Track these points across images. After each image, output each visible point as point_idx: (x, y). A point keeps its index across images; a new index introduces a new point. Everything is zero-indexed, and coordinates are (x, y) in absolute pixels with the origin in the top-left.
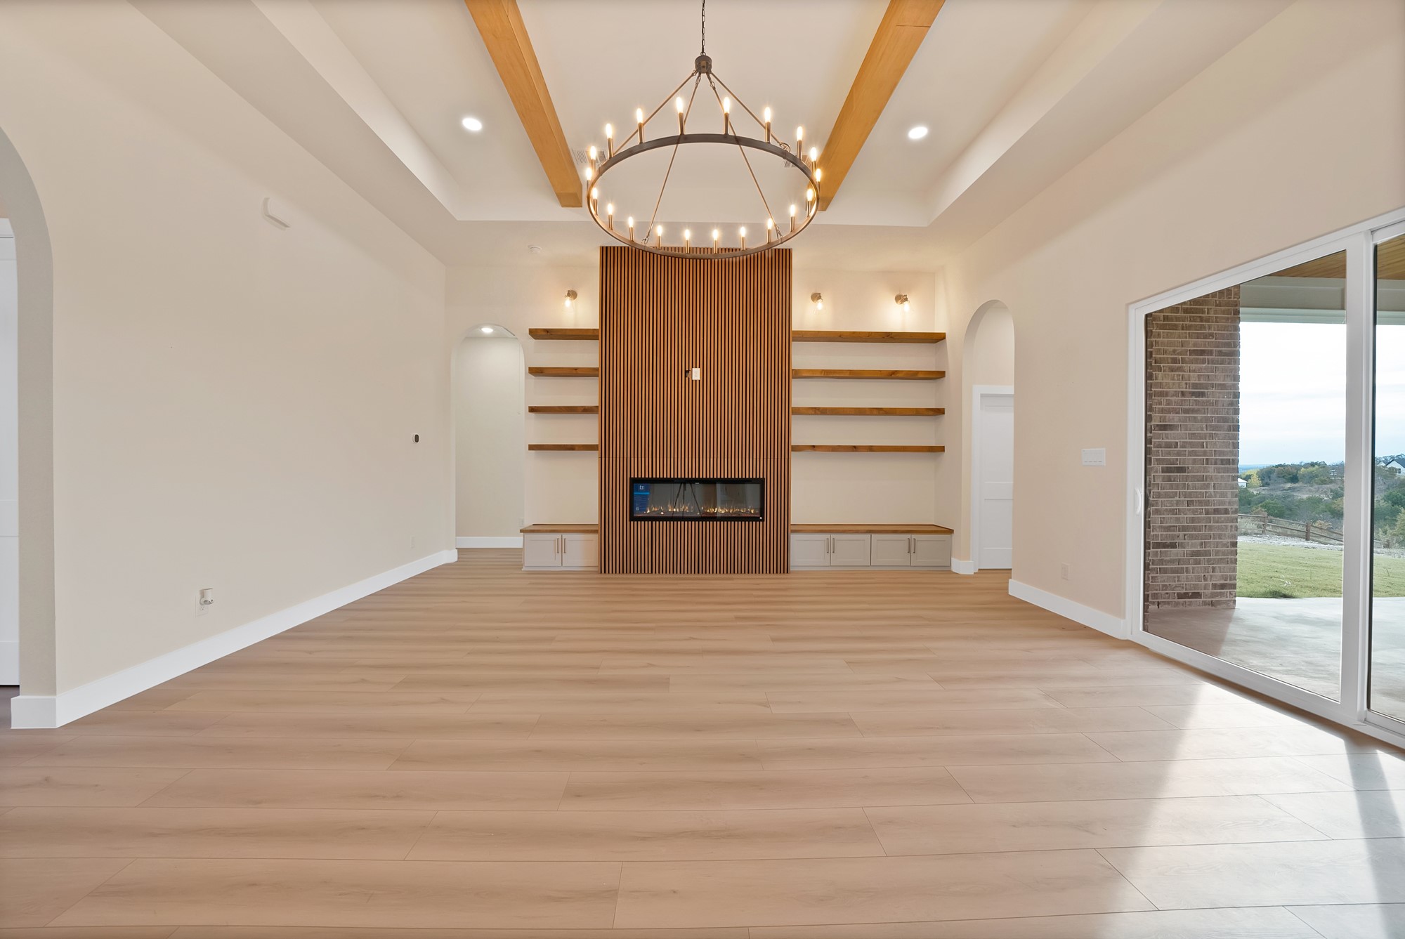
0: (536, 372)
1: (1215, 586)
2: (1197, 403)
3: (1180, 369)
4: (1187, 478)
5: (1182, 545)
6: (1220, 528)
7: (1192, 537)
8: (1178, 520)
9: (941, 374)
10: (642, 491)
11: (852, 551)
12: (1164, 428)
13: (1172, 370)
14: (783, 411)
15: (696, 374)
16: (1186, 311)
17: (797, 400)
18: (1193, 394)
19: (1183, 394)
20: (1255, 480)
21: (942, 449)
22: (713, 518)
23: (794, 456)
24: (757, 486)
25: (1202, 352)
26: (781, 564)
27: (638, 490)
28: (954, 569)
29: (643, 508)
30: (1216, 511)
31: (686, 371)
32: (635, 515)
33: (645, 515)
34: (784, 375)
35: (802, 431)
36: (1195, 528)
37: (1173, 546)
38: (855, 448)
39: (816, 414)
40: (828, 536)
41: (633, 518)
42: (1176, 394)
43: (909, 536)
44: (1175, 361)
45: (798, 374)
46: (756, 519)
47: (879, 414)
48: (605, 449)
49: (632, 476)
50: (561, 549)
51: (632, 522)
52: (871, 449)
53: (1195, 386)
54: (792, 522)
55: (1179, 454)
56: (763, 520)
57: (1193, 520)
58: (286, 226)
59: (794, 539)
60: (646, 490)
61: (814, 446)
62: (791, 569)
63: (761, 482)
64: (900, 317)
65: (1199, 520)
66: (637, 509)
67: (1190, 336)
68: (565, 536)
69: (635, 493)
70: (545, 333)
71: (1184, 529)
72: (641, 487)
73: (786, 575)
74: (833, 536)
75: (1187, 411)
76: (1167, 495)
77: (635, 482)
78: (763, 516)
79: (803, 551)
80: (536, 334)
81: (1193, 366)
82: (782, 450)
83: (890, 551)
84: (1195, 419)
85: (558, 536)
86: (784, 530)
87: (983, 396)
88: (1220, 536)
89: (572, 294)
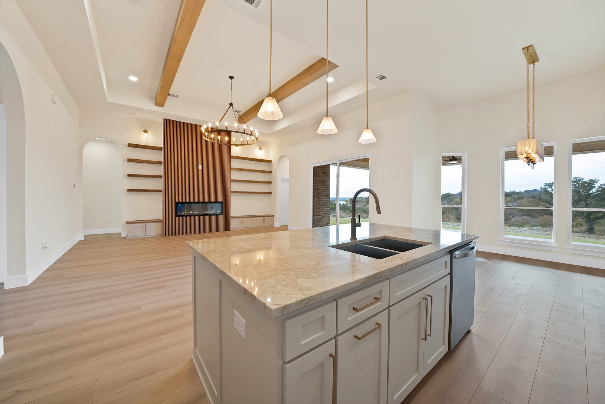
0: (130, 160)
1: (326, 224)
2: (323, 184)
3: (320, 176)
4: (321, 200)
5: (321, 215)
6: (327, 211)
7: (322, 213)
8: (320, 210)
9: (271, 172)
10: (180, 206)
11: (248, 223)
12: (318, 189)
13: (319, 176)
14: (229, 181)
15: (200, 167)
16: (321, 167)
17: (233, 177)
18: (323, 182)
19: (321, 182)
20: (348, 202)
21: (271, 193)
22: (207, 215)
23: (232, 194)
24: (220, 204)
25: (324, 173)
26: (227, 228)
27: (178, 206)
28: (275, 226)
29: (181, 211)
30: (327, 208)
31: (196, 166)
32: (177, 215)
33: (181, 215)
34: (228, 169)
35: (234, 187)
36: (323, 211)
37: (319, 215)
38: (248, 192)
39: (237, 182)
40: (241, 219)
41: (177, 216)
42: (320, 182)
43: (263, 218)
44: (319, 174)
45: (233, 169)
46: (220, 215)
47: (255, 183)
48: (166, 192)
49: (176, 201)
50: (145, 229)
51: (176, 217)
52: (252, 193)
53: (323, 180)
54: (231, 215)
55: (320, 195)
56: (222, 215)
57: (322, 210)
58: (56, 104)
59: (231, 220)
60: (182, 206)
61: (236, 192)
62: (231, 230)
63: (221, 203)
64: (260, 154)
65: (324, 210)
66: (178, 213)
67: (322, 169)
68: (147, 224)
69: (177, 207)
70: (135, 146)
71: (321, 212)
72: (180, 205)
73: (229, 231)
74: (243, 219)
75: (322, 186)
76: (318, 204)
77: (177, 204)
78: (222, 214)
79: (234, 224)
80: (130, 145)
81: (323, 176)
82: (228, 193)
83: (258, 222)
84: (323, 188)
85: (144, 224)
86: (229, 218)
87: (281, 179)
88: (327, 213)
89: (146, 131)
